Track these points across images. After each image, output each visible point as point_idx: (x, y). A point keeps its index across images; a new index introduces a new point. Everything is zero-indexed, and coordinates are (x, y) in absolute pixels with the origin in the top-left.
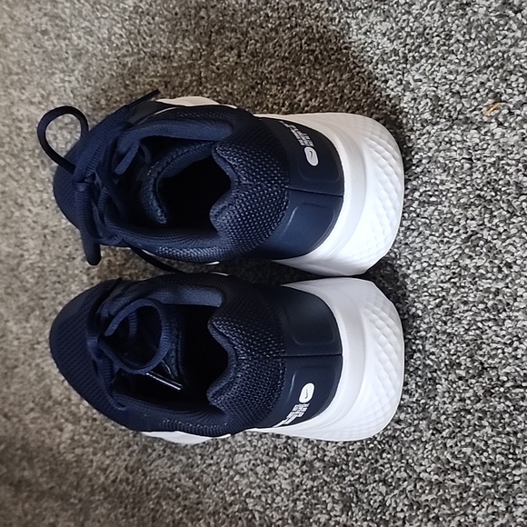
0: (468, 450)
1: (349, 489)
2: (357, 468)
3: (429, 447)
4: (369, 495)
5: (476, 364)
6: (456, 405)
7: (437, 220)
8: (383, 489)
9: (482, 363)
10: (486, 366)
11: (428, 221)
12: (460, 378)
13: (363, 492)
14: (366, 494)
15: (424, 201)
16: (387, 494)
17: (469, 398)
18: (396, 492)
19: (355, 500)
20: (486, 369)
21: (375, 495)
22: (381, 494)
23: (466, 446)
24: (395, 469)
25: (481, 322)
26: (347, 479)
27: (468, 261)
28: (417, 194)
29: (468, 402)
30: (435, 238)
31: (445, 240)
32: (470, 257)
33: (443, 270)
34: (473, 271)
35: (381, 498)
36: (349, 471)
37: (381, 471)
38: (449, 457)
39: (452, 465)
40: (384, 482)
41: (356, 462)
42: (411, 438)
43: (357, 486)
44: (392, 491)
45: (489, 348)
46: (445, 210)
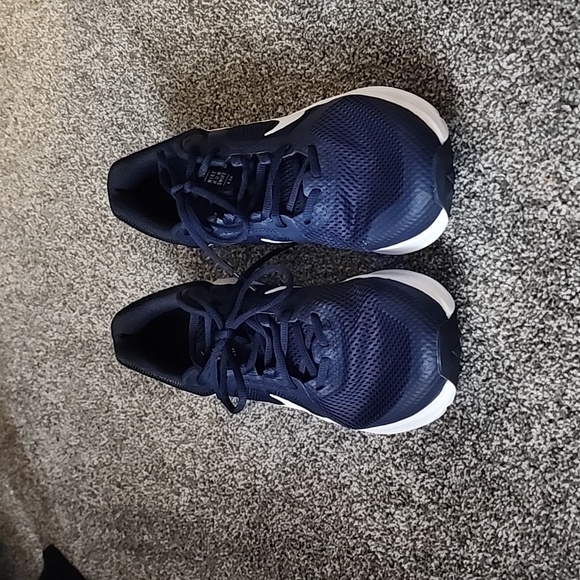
0: (567, 486)
1: (463, 529)
2: (469, 508)
3: (532, 484)
4: (482, 529)
5: (563, 408)
6: (550, 445)
7: (520, 288)
8: (495, 524)
9: (568, 408)
10: (574, 409)
11: (511, 288)
12: (551, 421)
13: (475, 528)
14: (479, 529)
15: (505, 271)
16: (498, 527)
17: (560, 438)
18: (506, 524)
19: (469, 536)
20: (574, 412)
21: (487, 529)
22: (493, 527)
23: (565, 481)
24: (505, 503)
25: (567, 372)
26: (461, 519)
27: (552, 322)
28: (499, 264)
29: (560, 441)
30: (520, 304)
31: (529, 305)
32: (553, 318)
33: (530, 330)
34: (555, 329)
35: (493, 531)
36: (462, 511)
37: (492, 509)
38: (550, 490)
39: (553, 497)
40: (497, 519)
41: (468, 503)
42: (515, 478)
43: (470, 524)
44: (501, 524)
45: (573, 393)
46: (529, 278)
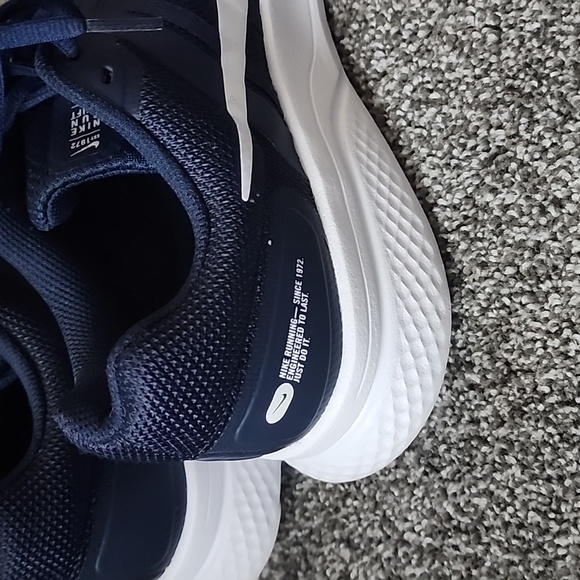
0: (482, 502)
1: (295, 550)
2: (308, 519)
3: (419, 493)
4: (325, 561)
5: (497, 365)
6: (462, 430)
7: (440, 130)
8: (346, 554)
9: (507, 364)
10: (515, 367)
11: (425, 133)
12: (472, 387)
13: (316, 556)
14: (320, 559)
15: (420, 100)
16: (352, 561)
17: (486, 419)
18: (366, 559)
19: (303, 566)
20: (515, 373)
21: (333, 561)
22: (343, 560)
23: (479, 495)
24: (365, 524)
25: (509, 296)
26: (292, 534)
27: (489, 197)
28: (408, 89)
29: (484, 425)
30: (436, 160)
31: (454, 162)
32: (494, 191)
33: (449, 212)
34: (497, 212)
35: (342, 567)
36: (295, 522)
37: (343, 526)
38: (450, 510)
39: (455, 523)
40: (349, 543)
41: (306, 510)
42: (391, 477)
43: (307, 546)
44: (359, 557)
45: (520, 340)
46: (455, 113)
